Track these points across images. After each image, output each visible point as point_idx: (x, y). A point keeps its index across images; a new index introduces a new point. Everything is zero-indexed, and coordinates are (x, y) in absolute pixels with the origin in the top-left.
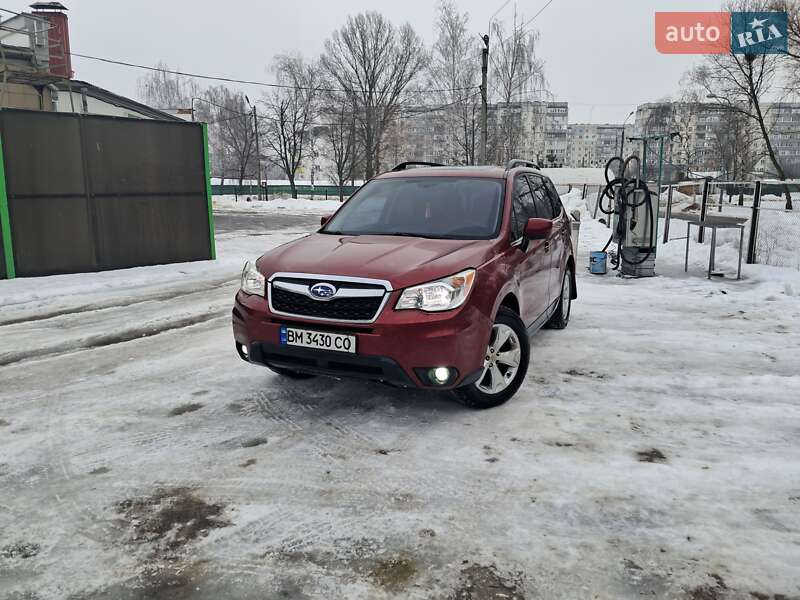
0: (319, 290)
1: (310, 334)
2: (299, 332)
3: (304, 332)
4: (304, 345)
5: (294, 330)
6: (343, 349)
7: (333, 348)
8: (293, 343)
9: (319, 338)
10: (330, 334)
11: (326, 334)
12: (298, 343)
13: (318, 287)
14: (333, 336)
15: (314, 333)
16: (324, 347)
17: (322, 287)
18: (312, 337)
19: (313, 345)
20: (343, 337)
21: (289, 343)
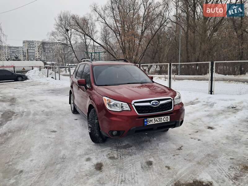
0: (154, 103)
1: (155, 119)
2: (151, 119)
3: (153, 119)
4: (153, 123)
5: (149, 119)
6: (166, 121)
7: (163, 121)
8: (149, 124)
9: (158, 119)
10: (161, 117)
11: (160, 118)
12: (151, 123)
13: (153, 103)
14: (163, 117)
15: (156, 118)
16: (160, 122)
17: (155, 102)
18: (155, 120)
19: (156, 122)
20: (166, 117)
21: (148, 124)
